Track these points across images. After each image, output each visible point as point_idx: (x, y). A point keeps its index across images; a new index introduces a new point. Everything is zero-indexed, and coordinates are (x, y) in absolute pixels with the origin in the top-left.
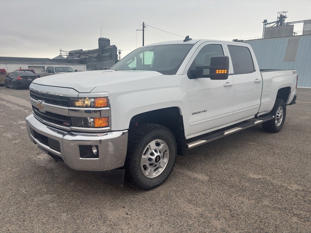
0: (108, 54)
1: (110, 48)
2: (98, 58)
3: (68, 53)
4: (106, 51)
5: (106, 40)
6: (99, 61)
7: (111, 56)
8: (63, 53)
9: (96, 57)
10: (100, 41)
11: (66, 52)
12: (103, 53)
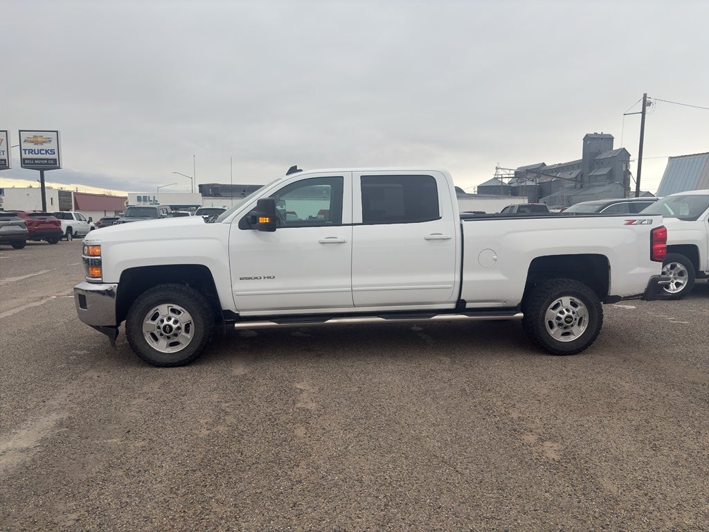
0: (605, 171)
1: (610, 156)
2: (580, 180)
3: (513, 172)
4: (601, 163)
5: (602, 139)
6: (581, 187)
7: (610, 176)
8: (501, 172)
9: (575, 179)
10: (588, 142)
11: (508, 171)
12: (591, 169)
